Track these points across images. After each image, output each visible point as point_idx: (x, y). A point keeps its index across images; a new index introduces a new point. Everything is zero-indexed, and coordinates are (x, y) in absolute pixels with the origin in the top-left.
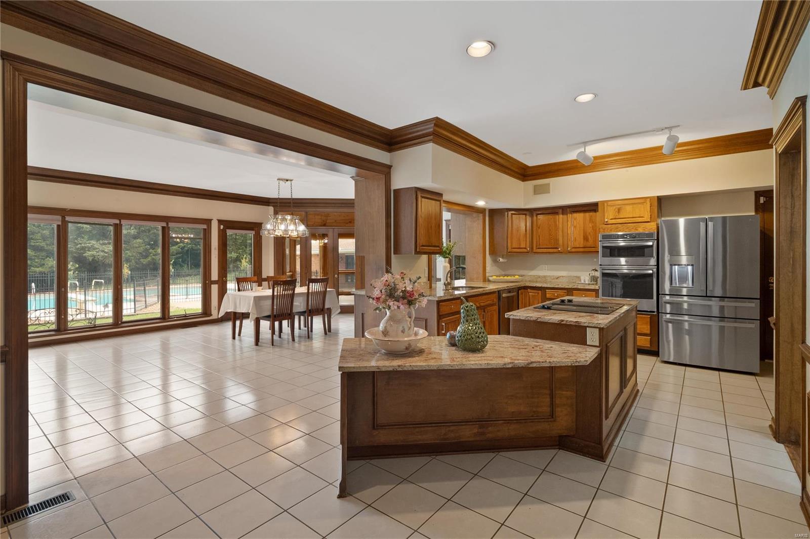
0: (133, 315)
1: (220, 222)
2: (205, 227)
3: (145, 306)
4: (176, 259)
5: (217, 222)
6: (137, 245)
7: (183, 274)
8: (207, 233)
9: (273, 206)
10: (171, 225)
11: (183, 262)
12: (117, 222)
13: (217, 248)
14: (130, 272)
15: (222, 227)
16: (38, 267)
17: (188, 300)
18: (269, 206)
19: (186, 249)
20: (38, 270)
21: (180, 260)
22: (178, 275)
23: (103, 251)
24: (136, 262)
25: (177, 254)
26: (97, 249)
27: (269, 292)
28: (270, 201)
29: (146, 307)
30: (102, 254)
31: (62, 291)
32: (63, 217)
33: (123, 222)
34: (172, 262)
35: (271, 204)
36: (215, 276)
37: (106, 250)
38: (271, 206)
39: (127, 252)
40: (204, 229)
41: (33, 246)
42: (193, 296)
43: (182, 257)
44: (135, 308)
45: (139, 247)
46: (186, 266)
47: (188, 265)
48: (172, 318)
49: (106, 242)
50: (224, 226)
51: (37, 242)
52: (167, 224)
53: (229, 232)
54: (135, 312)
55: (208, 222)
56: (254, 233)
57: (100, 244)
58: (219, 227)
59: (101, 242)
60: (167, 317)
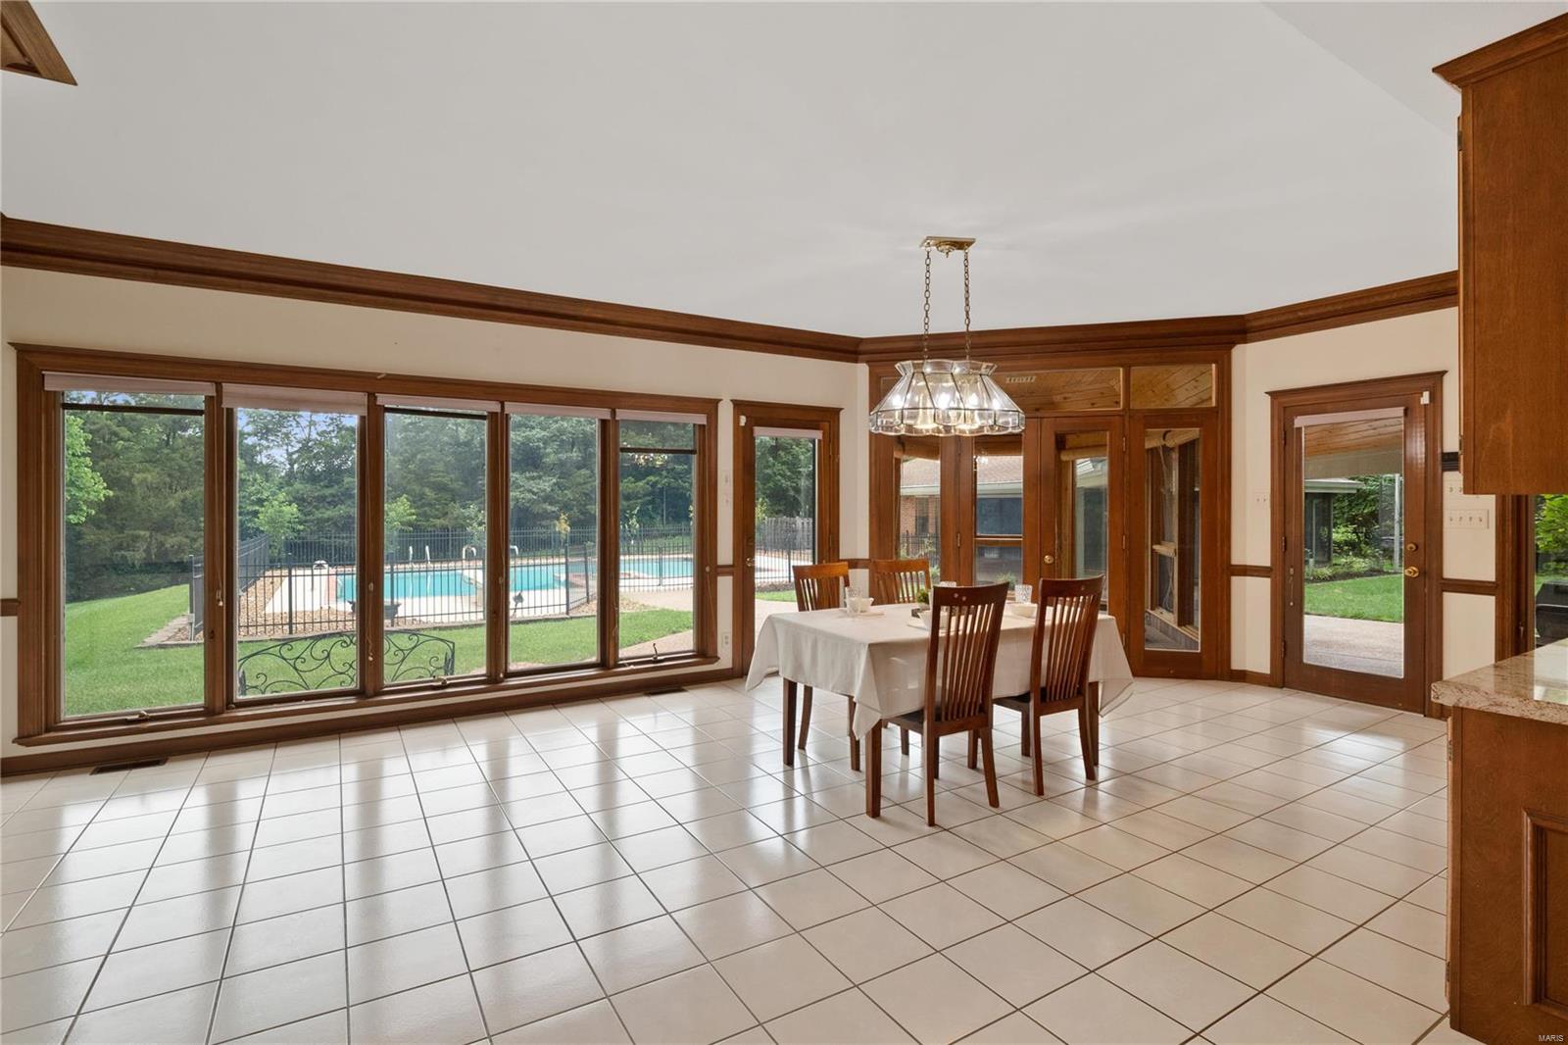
0: (563, 619)
1: (740, 406)
2: (702, 419)
3: (585, 600)
4: (643, 504)
5: (731, 405)
6: (582, 481)
7: (655, 532)
8: (706, 435)
9: (867, 362)
10: (622, 414)
11: (655, 509)
12: (495, 407)
13: (731, 479)
14: (569, 528)
15: (743, 420)
16: (439, 518)
17: (662, 588)
18: (856, 361)
19: (659, 486)
20: (438, 522)
21: (650, 507)
22: (644, 535)
23: (530, 491)
24: (580, 511)
25: (644, 496)
26: (521, 486)
27: (918, 629)
28: (862, 348)
29: (588, 601)
30: (529, 496)
31: (369, 592)
32: (372, 397)
33: (510, 407)
34: (636, 512)
35: (860, 357)
36: (725, 554)
37: (535, 490)
38: (862, 362)
39: (566, 492)
40: (700, 425)
41: (434, 483)
42: (672, 581)
43: (652, 502)
44: (568, 604)
45: (585, 483)
46: (659, 518)
47: (662, 516)
48: (623, 665)
49: (535, 474)
50: (747, 417)
51: (438, 477)
52: (614, 413)
53: (764, 436)
54: (567, 613)
55: (710, 406)
56: (821, 437)
57: (526, 477)
58: (736, 421)
59: (528, 475)
60: (612, 662)
